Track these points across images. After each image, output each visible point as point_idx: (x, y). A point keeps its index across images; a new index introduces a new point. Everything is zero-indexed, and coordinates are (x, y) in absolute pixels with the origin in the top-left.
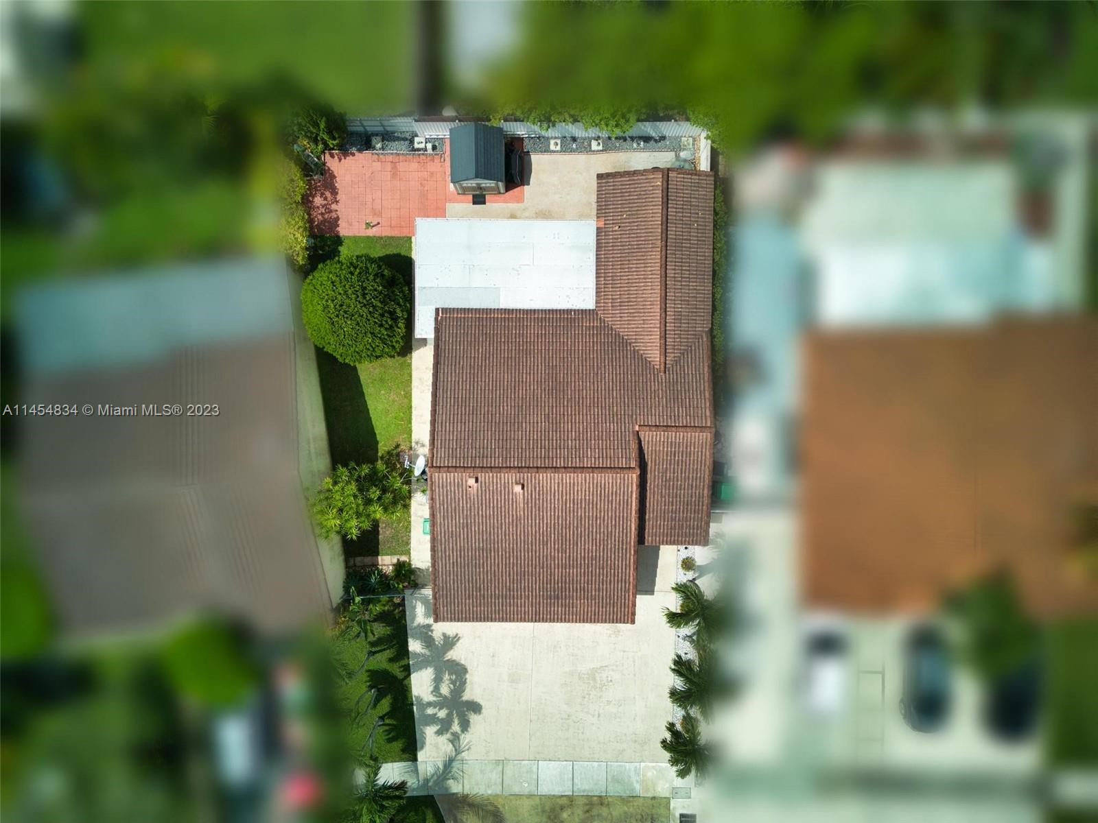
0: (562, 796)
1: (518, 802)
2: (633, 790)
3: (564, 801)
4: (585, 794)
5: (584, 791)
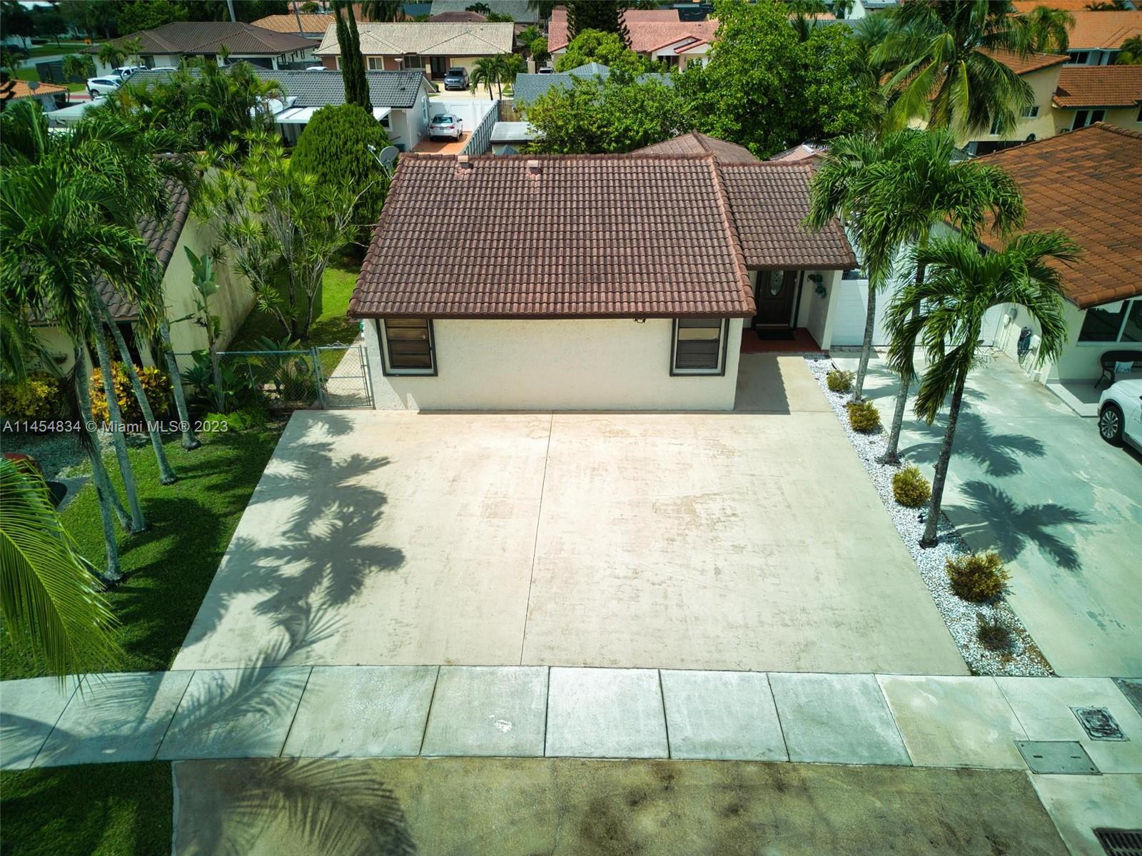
0: (632, 761)
1: (471, 780)
2: (878, 745)
3: (641, 777)
4: (713, 756)
5: (707, 746)
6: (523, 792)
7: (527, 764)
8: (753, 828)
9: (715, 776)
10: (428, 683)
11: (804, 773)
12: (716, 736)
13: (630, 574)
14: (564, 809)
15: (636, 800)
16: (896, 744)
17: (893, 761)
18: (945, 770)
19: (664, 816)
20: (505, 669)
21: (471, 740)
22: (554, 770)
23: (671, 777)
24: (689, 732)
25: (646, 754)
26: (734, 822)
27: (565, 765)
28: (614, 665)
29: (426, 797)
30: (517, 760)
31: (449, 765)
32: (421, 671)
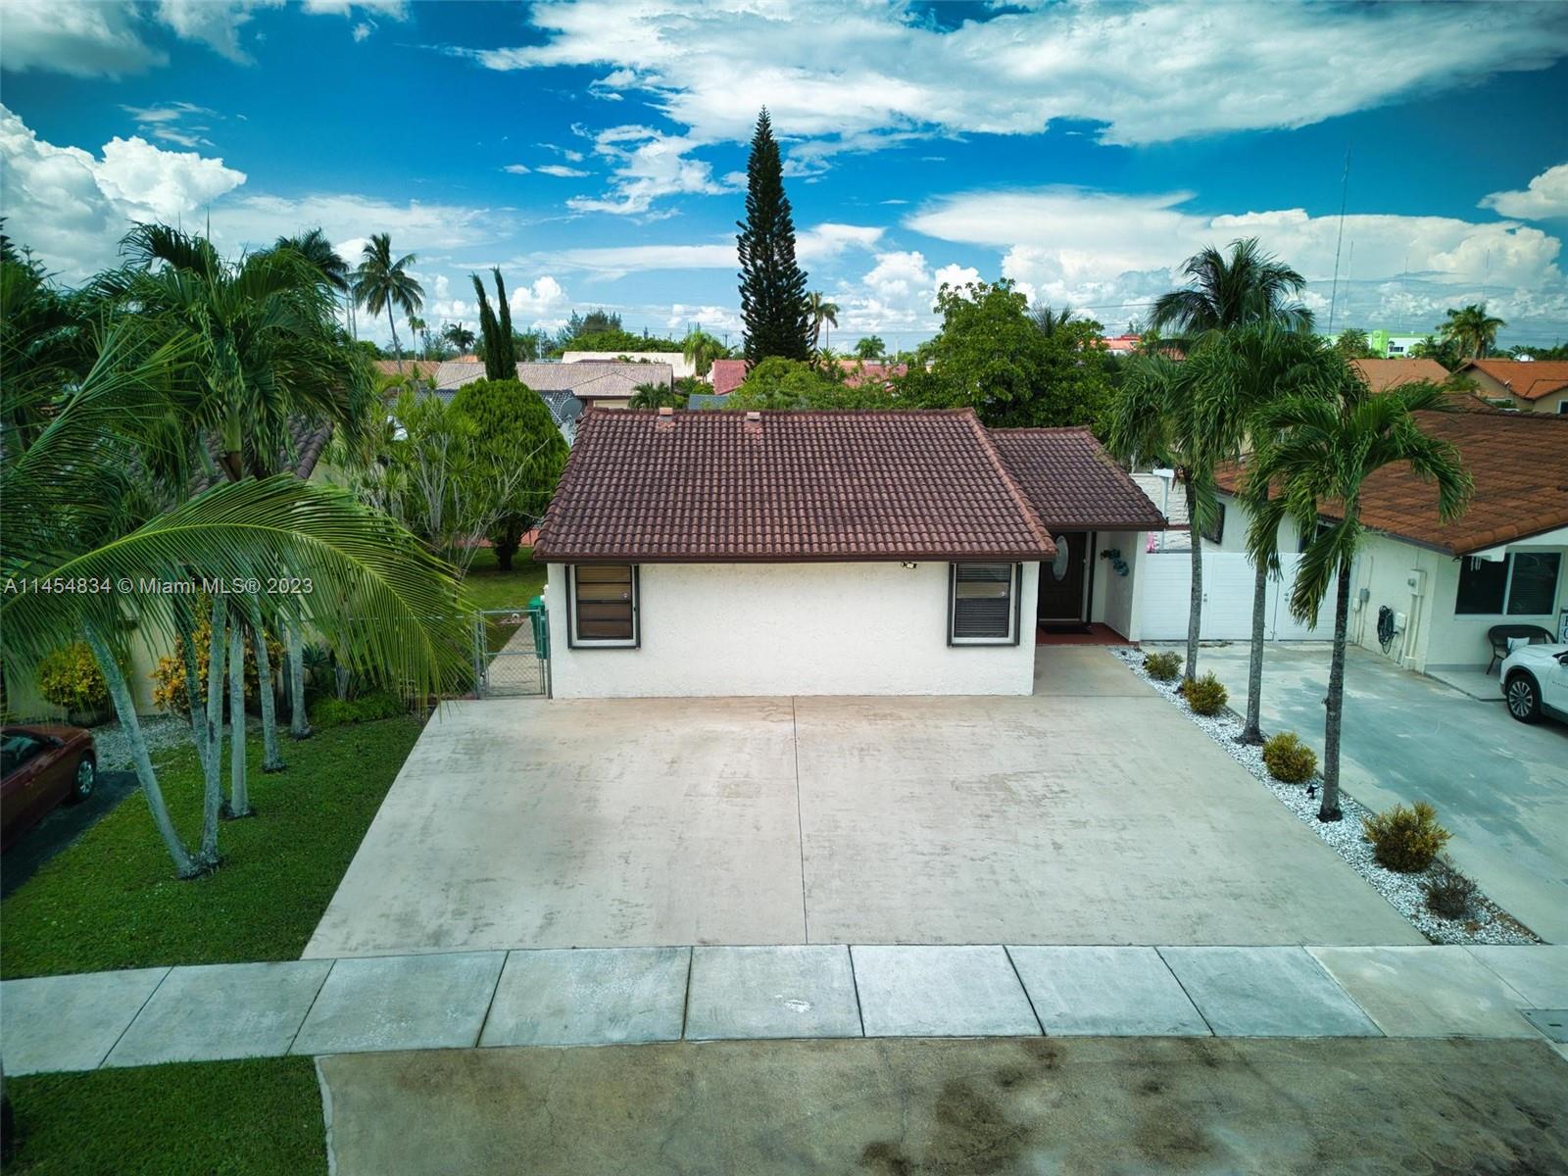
0: (991, 1039)
1: (764, 1064)
2: (1333, 1017)
3: (1011, 1056)
4: (1104, 1032)
5: (1094, 1022)
6: (842, 1075)
7: (842, 1045)
8: (1186, 1106)
9: (1115, 1053)
10: (679, 965)
11: (1238, 1047)
12: (1103, 1011)
13: (938, 850)
14: (907, 1092)
15: (1009, 1080)
16: (1355, 1015)
17: (1358, 1033)
18: (1434, 1041)
19: (1054, 1095)
20: (786, 949)
21: (756, 1021)
22: (882, 1051)
23: (1051, 1055)
24: (1064, 1008)
25: (1009, 1031)
26: (1154, 1101)
27: (899, 1046)
28: (938, 941)
29: (702, 1084)
30: (826, 1042)
31: (727, 1048)
32: (668, 953)
